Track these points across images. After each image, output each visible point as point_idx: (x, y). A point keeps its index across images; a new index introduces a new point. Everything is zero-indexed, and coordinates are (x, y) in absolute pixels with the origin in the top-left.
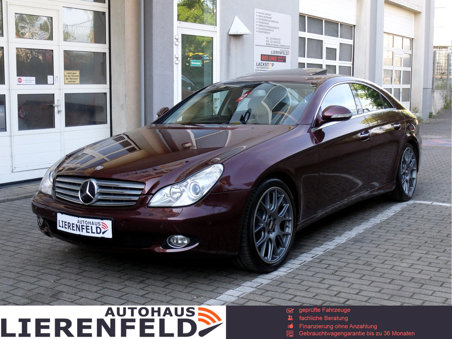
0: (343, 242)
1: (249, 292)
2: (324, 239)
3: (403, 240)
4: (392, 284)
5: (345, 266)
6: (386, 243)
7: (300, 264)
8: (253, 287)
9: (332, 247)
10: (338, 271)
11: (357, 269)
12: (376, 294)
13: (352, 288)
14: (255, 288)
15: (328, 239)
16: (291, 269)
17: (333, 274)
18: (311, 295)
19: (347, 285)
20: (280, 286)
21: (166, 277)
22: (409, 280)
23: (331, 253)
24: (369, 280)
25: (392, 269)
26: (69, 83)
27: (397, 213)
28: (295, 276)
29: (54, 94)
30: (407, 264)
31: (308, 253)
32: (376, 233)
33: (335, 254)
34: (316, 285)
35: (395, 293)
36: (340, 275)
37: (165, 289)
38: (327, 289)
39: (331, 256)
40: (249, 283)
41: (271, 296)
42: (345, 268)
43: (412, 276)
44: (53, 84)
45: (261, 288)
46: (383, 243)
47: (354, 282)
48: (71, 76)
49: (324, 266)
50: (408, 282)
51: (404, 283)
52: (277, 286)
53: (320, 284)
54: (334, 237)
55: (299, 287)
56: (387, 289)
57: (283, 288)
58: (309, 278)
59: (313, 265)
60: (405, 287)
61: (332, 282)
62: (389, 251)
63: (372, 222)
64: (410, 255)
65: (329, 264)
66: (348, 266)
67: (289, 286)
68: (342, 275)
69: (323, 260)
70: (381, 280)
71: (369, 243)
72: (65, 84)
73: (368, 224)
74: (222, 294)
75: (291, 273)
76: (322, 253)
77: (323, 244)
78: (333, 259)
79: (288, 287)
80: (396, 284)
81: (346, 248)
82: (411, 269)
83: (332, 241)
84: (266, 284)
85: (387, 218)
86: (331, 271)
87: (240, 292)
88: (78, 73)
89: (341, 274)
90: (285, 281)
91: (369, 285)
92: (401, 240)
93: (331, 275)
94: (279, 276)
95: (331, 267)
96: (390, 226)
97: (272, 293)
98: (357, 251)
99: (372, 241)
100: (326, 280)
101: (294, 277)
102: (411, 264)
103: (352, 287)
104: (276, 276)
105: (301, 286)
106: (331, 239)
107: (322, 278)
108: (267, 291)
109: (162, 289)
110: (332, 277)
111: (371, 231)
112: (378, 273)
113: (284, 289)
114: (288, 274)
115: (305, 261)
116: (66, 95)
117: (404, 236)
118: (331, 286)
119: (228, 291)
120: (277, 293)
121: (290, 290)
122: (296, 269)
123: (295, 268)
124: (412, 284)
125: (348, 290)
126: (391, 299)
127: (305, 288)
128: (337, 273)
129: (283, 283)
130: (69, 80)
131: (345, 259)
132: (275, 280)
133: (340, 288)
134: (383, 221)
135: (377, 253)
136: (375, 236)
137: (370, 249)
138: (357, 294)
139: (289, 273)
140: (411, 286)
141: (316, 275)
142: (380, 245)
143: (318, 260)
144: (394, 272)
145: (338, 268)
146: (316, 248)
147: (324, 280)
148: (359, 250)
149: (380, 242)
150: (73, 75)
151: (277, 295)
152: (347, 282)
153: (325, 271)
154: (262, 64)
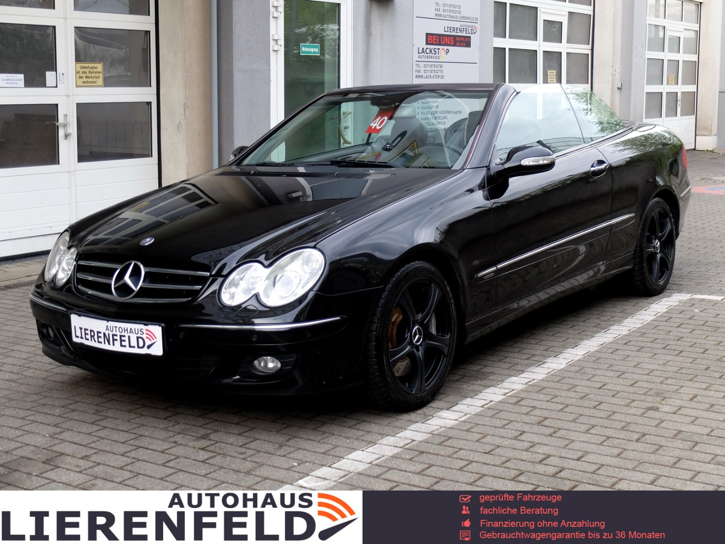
0: (562, 367)
1: (391, 455)
2: (527, 362)
3: (667, 364)
4: (642, 442)
6: (635, 370)
7: (482, 407)
8: (397, 447)
9: (541, 377)
10: (549, 418)
11: (581, 415)
12: (613, 459)
13: (569, 449)
14: (400, 447)
15: (534, 362)
16: (465, 415)
17: (539, 423)
18: (498, 461)
19: (562, 443)
20: (444, 444)
21: (247, 429)
22: (672, 435)
23: (538, 388)
24: (600, 435)
25: (644, 415)
26: (84, 85)
27: (660, 316)
28: (472, 428)
29: (57, 105)
30: (671, 407)
31: (498, 386)
32: (620, 352)
33: (544, 388)
34: (507, 442)
35: (645, 457)
36: (550, 425)
37: (244, 450)
38: (527, 450)
39: (538, 392)
40: (390, 440)
41: (427, 462)
42: (560, 412)
43: (678, 428)
44: (56, 87)
45: (411, 448)
46: (631, 370)
47: (575, 439)
48: (88, 72)
49: (524, 410)
50: (670, 439)
51: (663, 442)
52: (440, 444)
53: (514, 442)
54: (546, 359)
55: (479, 446)
56: (632, 450)
57: (449, 449)
58: (497, 430)
59: (505, 407)
60: (663, 448)
61: (535, 439)
62: (640, 384)
63: (615, 332)
64: (676, 391)
65: (534, 407)
66: (566, 410)
67: (461, 444)
69: (523, 399)
70: (623, 434)
71: (606, 369)
72: (77, 86)
73: (608, 335)
74: (342, 458)
75: (465, 422)
76: (521, 387)
77: (524, 371)
78: (541, 397)
79: (459, 447)
80: (649, 442)
81: (565, 377)
82: (676, 416)
83: (541, 366)
84: (421, 441)
85: (642, 325)
86: (536, 418)
87: (374, 454)
88: (100, 67)
89: (553, 425)
90: (454, 436)
91: (601, 444)
92: (664, 364)
93: (535, 426)
94: (444, 427)
95: (537, 412)
96: (645, 339)
97: (431, 456)
98: (584, 383)
99: (611, 365)
100: (525, 434)
101: (469, 429)
102: (678, 407)
103: (570, 446)
104: (438, 427)
105: (482, 444)
106: (539, 363)
107: (519, 431)
108: (423, 452)
109: (240, 450)
110: (536, 429)
111: (612, 349)
112: (617, 422)
113: (451, 450)
114: (459, 425)
115: (491, 401)
116: (79, 105)
117: (669, 358)
118: (534, 445)
119: (354, 454)
120: (439, 457)
121: (461, 451)
122: (475, 415)
123: (474, 413)
124: (678, 443)
125: (563, 453)
126: (637, 469)
127: (488, 448)
128: (545, 423)
129: (451, 440)
130: (85, 79)
131: (562, 398)
132: (437, 434)
133: (549, 448)
134: (633, 331)
135: (618, 388)
136: (617, 358)
137: (607, 380)
138: (578, 460)
139: (462, 421)
140: (675, 446)
141: (510, 426)
142: (624, 373)
143: (515, 400)
144: (646, 421)
145: (549, 413)
146: (513, 379)
147: (523, 435)
148: (588, 382)
149: (625, 368)
150: (91, 70)
151: (438, 460)
152: (563, 438)
153: (526, 419)
154: (428, 51)
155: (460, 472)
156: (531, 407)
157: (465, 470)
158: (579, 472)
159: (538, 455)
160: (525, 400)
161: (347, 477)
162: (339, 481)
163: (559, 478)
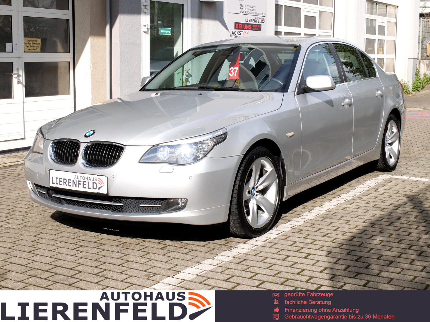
4: (359, 262)
5: (311, 243)
7: (265, 241)
8: (213, 265)
10: (304, 248)
12: (342, 272)
13: (316, 266)
16: (255, 246)
17: (298, 251)
18: (273, 273)
19: (312, 263)
24: (335, 258)
28: (258, 254)
31: (274, 229)
33: (302, 230)
34: (279, 262)
35: (361, 270)
36: (305, 252)
38: (291, 266)
39: (298, 233)
40: (209, 261)
41: (231, 274)
42: (311, 245)
45: (221, 266)
47: (320, 260)
49: (290, 243)
52: (239, 263)
53: (283, 262)
54: (303, 213)
55: (262, 265)
56: (353, 266)
57: (244, 266)
59: (278, 241)
61: (296, 260)
67: (252, 263)
68: (308, 253)
75: (254, 251)
76: (288, 230)
77: (290, 221)
78: (300, 235)
79: (250, 265)
80: (363, 261)
86: (297, 248)
93: (296, 253)
95: (298, 244)
100: (290, 257)
103: (317, 264)
110: (297, 254)
115: (270, 238)
118: (295, 263)
125: (312, 268)
127: (268, 265)
128: (302, 251)
133: (304, 265)
141: (281, 253)
143: (284, 237)
145: (305, 245)
153: (291, 248)
154: (236, 33)
155: (250, 280)
156: (293, 241)
157: (254, 278)
158: (321, 279)
159: (297, 269)
160: (290, 237)
161: (183, 283)
162: (178, 285)
163: (310, 283)
